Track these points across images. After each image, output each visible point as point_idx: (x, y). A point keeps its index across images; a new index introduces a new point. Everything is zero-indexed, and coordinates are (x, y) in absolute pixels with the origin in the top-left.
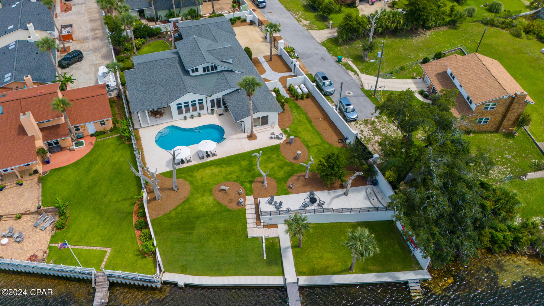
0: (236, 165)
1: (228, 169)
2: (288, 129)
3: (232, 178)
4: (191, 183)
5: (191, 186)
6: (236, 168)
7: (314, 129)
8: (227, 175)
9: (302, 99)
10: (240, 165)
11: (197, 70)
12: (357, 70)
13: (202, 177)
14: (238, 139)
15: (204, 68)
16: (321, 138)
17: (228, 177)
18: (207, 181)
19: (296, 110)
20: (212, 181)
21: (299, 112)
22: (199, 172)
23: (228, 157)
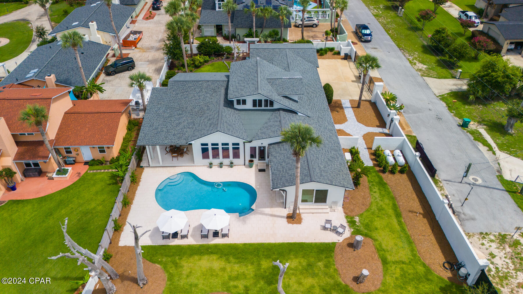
0: (252, 264)
1: (236, 267)
2: (357, 219)
3: (236, 287)
4: (171, 277)
5: (169, 283)
6: (249, 270)
7: (403, 230)
8: (231, 279)
9: (392, 172)
10: (259, 265)
11: (244, 102)
12: (494, 145)
13: (191, 272)
14: (272, 215)
15: (254, 101)
16: (412, 250)
17: (232, 283)
18: (196, 282)
19: (379, 189)
20: (203, 284)
21: (383, 193)
22: (191, 260)
23: (245, 244)
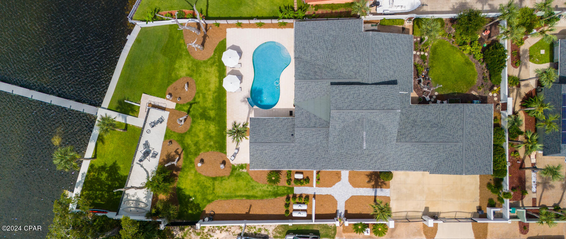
0: (213, 106)
1: (211, 97)
2: (245, 170)
3: (199, 97)
4: (205, 62)
5: (202, 62)
6: (209, 104)
7: (236, 196)
8: (204, 95)
9: (286, 205)
10: (212, 110)
13: (208, 72)
16: (222, 197)
17: (201, 95)
18: (202, 76)
19: (270, 191)
20: (201, 80)
21: (267, 193)
22: (216, 72)
23: (226, 101)
